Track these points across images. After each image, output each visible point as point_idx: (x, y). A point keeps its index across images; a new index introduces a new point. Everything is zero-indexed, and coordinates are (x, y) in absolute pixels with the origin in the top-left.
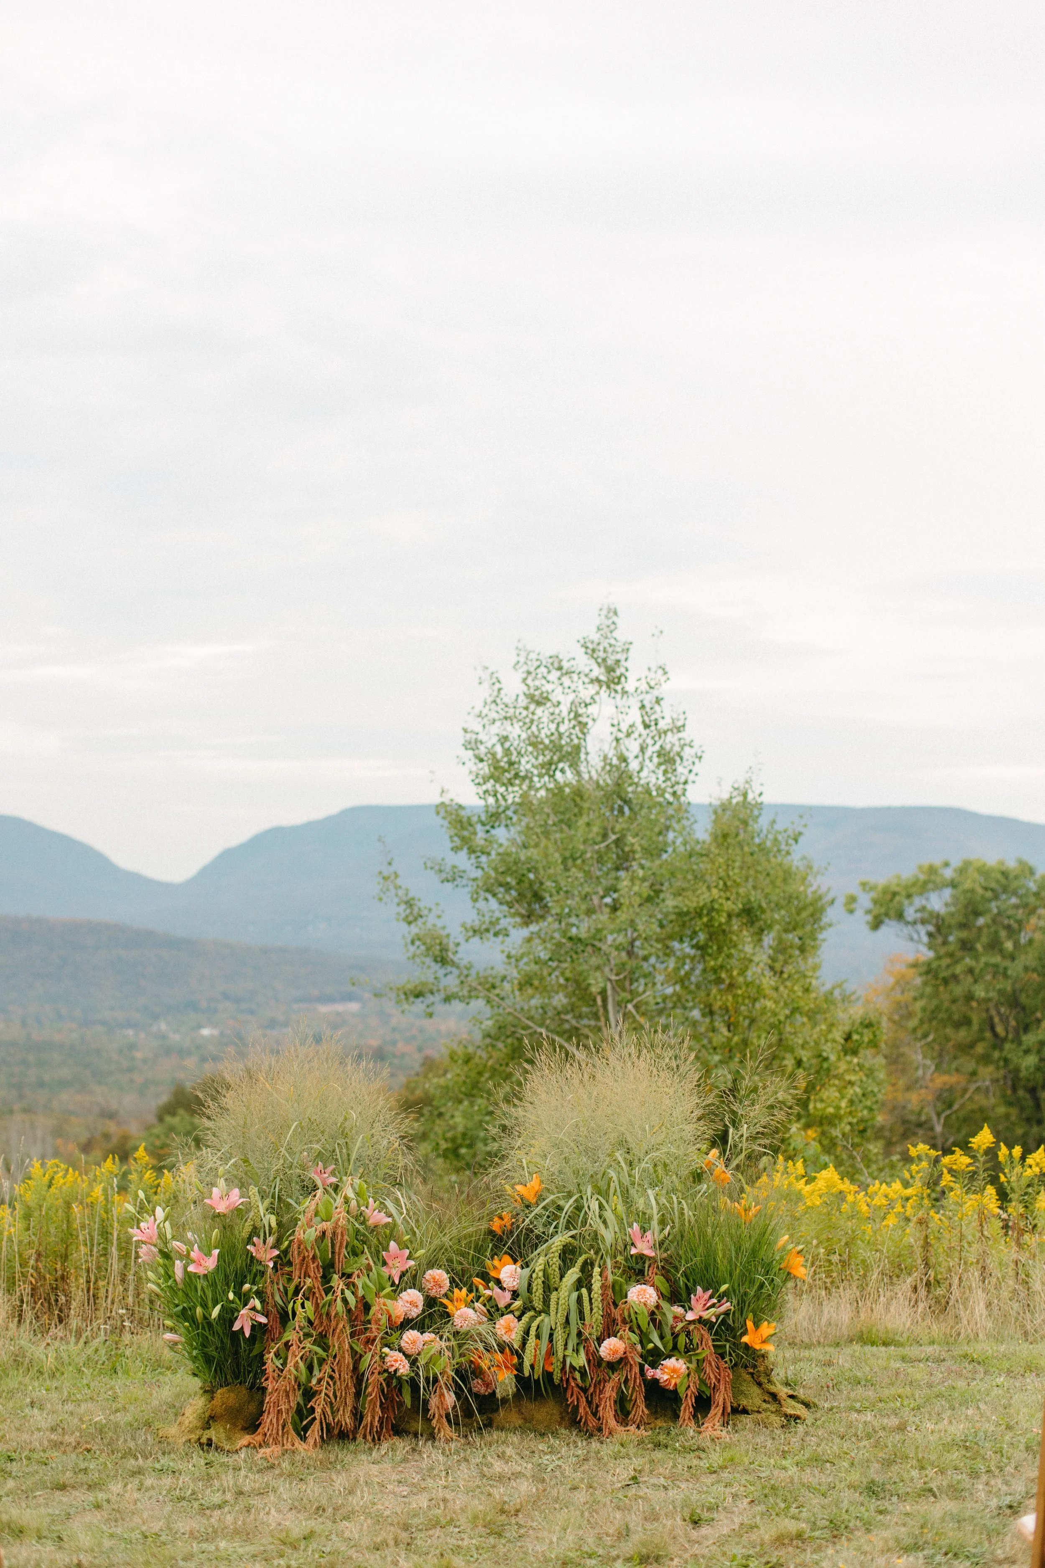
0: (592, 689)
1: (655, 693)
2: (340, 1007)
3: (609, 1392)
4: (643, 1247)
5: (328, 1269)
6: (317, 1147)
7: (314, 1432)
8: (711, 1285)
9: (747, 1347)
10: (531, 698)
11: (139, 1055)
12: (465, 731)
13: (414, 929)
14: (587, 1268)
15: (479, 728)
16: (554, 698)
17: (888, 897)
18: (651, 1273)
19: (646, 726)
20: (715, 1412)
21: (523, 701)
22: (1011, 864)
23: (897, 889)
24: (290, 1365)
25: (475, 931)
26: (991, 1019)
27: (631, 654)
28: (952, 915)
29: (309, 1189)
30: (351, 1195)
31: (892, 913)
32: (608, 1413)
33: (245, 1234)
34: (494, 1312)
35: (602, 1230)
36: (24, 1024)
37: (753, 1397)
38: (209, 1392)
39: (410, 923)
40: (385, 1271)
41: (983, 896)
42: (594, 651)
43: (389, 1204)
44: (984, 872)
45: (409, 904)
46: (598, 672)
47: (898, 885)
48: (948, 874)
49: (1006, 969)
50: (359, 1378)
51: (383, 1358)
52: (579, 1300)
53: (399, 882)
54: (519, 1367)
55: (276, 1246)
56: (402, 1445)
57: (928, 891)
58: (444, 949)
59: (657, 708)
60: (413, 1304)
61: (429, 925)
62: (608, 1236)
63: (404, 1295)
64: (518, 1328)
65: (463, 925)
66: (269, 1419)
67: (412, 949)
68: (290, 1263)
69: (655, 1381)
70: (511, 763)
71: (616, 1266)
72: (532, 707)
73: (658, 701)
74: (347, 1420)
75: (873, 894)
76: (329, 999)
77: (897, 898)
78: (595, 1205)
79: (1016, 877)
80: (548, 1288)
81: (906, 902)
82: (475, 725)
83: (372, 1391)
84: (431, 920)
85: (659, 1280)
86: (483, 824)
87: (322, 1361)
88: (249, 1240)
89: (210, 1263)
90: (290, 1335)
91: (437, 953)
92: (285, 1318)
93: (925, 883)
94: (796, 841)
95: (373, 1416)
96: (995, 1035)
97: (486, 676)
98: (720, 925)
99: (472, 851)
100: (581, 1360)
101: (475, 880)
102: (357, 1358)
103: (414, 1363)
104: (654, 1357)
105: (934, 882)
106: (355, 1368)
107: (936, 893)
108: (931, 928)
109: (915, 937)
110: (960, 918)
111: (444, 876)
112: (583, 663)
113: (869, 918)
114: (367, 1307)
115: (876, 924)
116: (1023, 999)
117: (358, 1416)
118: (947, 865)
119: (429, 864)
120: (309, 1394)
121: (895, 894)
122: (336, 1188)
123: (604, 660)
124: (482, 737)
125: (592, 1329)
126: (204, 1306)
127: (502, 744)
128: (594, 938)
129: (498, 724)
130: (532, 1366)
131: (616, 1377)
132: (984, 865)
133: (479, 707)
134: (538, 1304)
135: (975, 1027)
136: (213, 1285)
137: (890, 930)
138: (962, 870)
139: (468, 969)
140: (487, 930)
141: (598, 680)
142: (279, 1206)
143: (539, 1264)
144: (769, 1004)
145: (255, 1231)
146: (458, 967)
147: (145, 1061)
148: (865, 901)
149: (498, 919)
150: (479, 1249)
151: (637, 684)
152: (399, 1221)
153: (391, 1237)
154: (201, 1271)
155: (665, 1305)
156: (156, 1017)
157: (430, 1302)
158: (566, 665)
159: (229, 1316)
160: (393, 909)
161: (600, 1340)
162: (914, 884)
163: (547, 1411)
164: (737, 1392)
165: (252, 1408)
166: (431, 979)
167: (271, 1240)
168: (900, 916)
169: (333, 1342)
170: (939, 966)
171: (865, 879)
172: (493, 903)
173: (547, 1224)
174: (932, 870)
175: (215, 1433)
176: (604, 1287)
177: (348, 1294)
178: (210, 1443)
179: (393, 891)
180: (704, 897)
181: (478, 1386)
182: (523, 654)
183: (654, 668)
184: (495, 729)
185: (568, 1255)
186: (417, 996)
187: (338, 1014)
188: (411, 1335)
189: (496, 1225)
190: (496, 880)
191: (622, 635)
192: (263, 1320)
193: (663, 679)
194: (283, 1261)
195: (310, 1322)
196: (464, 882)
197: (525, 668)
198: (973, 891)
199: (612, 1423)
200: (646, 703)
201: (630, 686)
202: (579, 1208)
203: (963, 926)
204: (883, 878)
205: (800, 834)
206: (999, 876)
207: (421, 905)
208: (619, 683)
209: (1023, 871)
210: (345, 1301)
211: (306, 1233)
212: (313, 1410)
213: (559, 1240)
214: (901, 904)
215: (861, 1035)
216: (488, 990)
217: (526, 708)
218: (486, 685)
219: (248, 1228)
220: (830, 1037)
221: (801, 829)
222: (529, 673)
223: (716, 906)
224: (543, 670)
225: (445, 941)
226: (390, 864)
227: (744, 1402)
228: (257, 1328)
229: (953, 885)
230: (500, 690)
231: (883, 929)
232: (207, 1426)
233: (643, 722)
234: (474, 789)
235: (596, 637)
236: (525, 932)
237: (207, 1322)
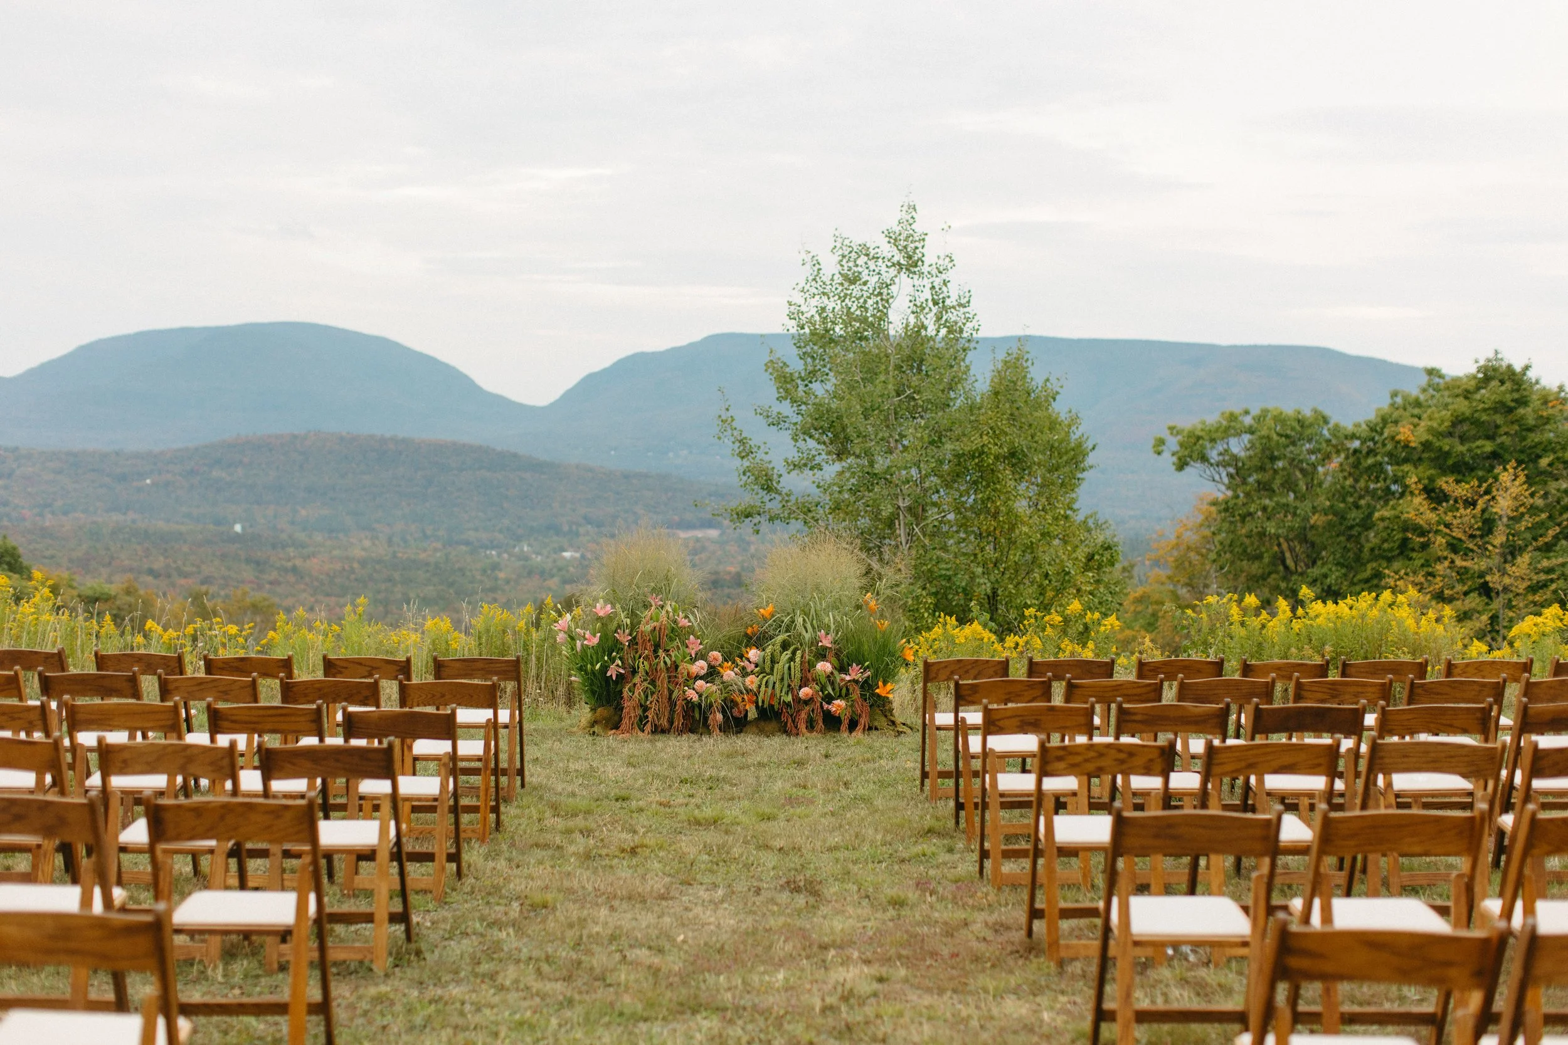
0: (893, 271)
1: (944, 276)
2: (699, 534)
3: (803, 715)
4: (826, 643)
5: (657, 647)
6: (653, 584)
7: (648, 728)
8: (860, 663)
9: (879, 696)
10: (846, 277)
11: (502, 575)
12: (790, 304)
13: (746, 463)
14: (794, 653)
15: (801, 301)
16: (865, 277)
17: (1193, 440)
18: (830, 656)
19: (935, 303)
20: (860, 727)
21: (838, 279)
22: (1307, 413)
23: (1200, 434)
24: (636, 694)
25: (795, 465)
26: (1282, 553)
27: (926, 243)
28: (1250, 457)
29: (647, 606)
30: (670, 609)
31: (1195, 455)
32: (802, 727)
33: (614, 628)
34: (744, 673)
35: (804, 632)
36: (390, 542)
37: (881, 722)
38: (593, 710)
39: (743, 458)
40: (687, 651)
41: (1278, 443)
42: (895, 240)
43: (691, 617)
44: (1279, 419)
45: (742, 442)
46: (898, 257)
47: (1202, 430)
48: (1248, 421)
49: (1296, 508)
50: (672, 704)
51: (684, 692)
52: (789, 668)
53: (734, 424)
54: (757, 703)
55: (630, 634)
56: (693, 737)
57: (1229, 436)
58: (769, 479)
59: (944, 289)
60: (702, 668)
61: (757, 460)
62: (807, 636)
63: (697, 663)
64: (756, 680)
65: (786, 461)
66: (625, 721)
67: (744, 478)
68: (637, 644)
69: (829, 711)
70: (827, 331)
71: (811, 651)
72: (846, 284)
73: (945, 283)
74: (664, 722)
75: (1180, 437)
76: (689, 526)
77: (1201, 442)
78: (801, 620)
79: (1311, 425)
80: (773, 662)
81: (1208, 445)
82: (798, 298)
83: (678, 709)
84: (760, 455)
85: (834, 660)
86: (803, 380)
87: (653, 693)
88: (616, 631)
89: (595, 641)
90: (637, 680)
91: (763, 482)
92: (634, 672)
93: (1228, 428)
94: (1054, 399)
95: (679, 722)
96: (1286, 568)
97: (808, 258)
98: (989, 465)
99: (793, 401)
100: (789, 698)
101: (796, 424)
102: (671, 692)
103: (700, 696)
104: (829, 699)
105: (1234, 428)
106: (670, 698)
107: (1236, 439)
108: (1232, 470)
109: (1217, 477)
110: (1256, 462)
111: (770, 420)
112: (887, 250)
113: (1175, 459)
114: (677, 667)
115: (1181, 465)
116: (1310, 535)
117: (671, 722)
118: (1247, 412)
119: (759, 411)
120: (646, 709)
121: (1199, 438)
122: (662, 607)
123: (905, 247)
124: (804, 308)
125: (796, 682)
126: (592, 665)
127: (820, 315)
128: (885, 473)
129: (817, 297)
130: (763, 702)
131: (807, 708)
132: (1281, 413)
133: (802, 284)
134: (768, 670)
135: (1266, 560)
136: (597, 653)
137: (1194, 470)
138: (1259, 419)
139: (788, 495)
140: (805, 465)
141: (899, 264)
142: (633, 614)
143: (769, 650)
144: (1025, 529)
145: (619, 627)
146: (780, 494)
147: (508, 582)
148: (1173, 443)
149: (814, 456)
150: (740, 643)
151: (929, 269)
152: (695, 625)
153: (689, 634)
154: (591, 644)
155: (836, 673)
156: (519, 539)
157: (710, 667)
158: (872, 252)
159: (605, 668)
160: (729, 444)
161: (800, 687)
162: (1217, 430)
163: (773, 725)
164: (872, 717)
165: (616, 718)
166: (758, 504)
167: (627, 631)
168: (1204, 458)
169: (658, 683)
170: (1235, 504)
171: (1172, 424)
172: (811, 443)
173: (775, 630)
174: (1232, 417)
175: (596, 729)
176: (802, 663)
177: (667, 659)
178: (594, 733)
179: (730, 432)
180: (975, 442)
181: (735, 712)
182: (840, 240)
183: (942, 257)
184: (814, 302)
185: (785, 646)
186: (747, 517)
187: (698, 540)
188: (700, 683)
189: (749, 631)
190: (813, 424)
191: (919, 227)
192: (622, 671)
193: (951, 265)
194: (633, 642)
195: (647, 673)
196: (787, 425)
197: (840, 252)
198: (1269, 438)
199: (804, 730)
200: (935, 284)
201: (925, 269)
202: (793, 622)
203: (1262, 469)
204: (1189, 422)
205: (1057, 393)
206: (1295, 424)
207: (751, 443)
208: (916, 266)
209: (1316, 419)
210: (665, 663)
211: (646, 628)
212: (647, 717)
213: (780, 638)
214: (1203, 447)
215: (1102, 555)
216: (805, 514)
217: (842, 284)
218: (808, 266)
219: (615, 624)
220: (1074, 555)
221: (1059, 389)
222: (844, 256)
223: (986, 450)
224: (853, 255)
225: (770, 473)
226: (727, 410)
227: (876, 724)
228: (619, 675)
229: (1251, 431)
230: (819, 269)
231: (1188, 469)
232: (592, 726)
233: (933, 299)
234: (795, 351)
235: (897, 229)
236: (838, 467)
237: (593, 672)
